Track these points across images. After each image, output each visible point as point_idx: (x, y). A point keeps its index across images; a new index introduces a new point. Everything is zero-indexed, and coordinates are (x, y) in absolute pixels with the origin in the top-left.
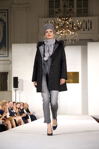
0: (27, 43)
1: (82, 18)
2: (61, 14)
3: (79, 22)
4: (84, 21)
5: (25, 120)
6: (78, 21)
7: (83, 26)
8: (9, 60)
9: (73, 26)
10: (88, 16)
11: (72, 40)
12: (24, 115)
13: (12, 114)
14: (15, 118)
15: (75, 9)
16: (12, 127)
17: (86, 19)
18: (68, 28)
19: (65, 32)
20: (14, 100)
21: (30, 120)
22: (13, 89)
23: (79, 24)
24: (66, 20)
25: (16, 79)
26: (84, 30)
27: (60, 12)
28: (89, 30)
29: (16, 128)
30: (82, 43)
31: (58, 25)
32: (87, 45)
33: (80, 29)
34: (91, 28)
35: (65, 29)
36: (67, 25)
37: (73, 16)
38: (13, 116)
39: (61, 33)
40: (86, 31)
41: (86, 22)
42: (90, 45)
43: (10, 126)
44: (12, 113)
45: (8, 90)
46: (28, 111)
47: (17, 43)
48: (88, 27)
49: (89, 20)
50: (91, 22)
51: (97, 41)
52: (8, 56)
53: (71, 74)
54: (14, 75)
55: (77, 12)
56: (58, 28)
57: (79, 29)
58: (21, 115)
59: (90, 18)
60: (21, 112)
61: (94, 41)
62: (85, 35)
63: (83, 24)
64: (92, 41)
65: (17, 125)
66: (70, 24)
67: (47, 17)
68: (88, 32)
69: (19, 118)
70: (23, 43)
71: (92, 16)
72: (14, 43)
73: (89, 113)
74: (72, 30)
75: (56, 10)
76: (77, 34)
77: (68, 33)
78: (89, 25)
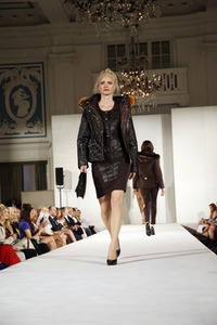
1: (161, 71)
2: (127, 66)
3: (157, 76)
4: (164, 75)
6: (155, 76)
7: (163, 84)
8: (48, 142)
9: (147, 84)
10: (169, 67)
11: (146, 106)
15: (149, 58)
17: (168, 71)
18: (139, 87)
19: (135, 94)
21: (85, 234)
22: (56, 187)
23: (157, 80)
24: (136, 75)
25: (60, 172)
26: (165, 89)
27: (125, 63)
28: (172, 89)
30: (163, 110)
31: (124, 82)
32: (170, 113)
33: (158, 87)
34: (176, 87)
35: (135, 89)
36: (138, 82)
37: (147, 69)
40: (169, 91)
41: (168, 76)
42: (175, 113)
45: (48, 189)
48: (171, 84)
49: (172, 74)
50: (176, 76)
51: (186, 106)
52: (46, 136)
54: (57, 165)
55: (153, 62)
56: (123, 88)
59: (174, 71)
61: (182, 107)
62: (167, 97)
63: (163, 80)
64: (178, 106)
66: (143, 80)
68: (173, 92)
70: (69, 113)
71: (177, 67)
72: (55, 114)
73: (178, 221)
74: (146, 89)
75: (119, 59)
76: (153, 97)
77: (140, 95)
78: (172, 82)
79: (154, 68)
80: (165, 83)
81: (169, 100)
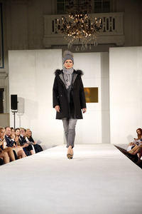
0: (29, 49)
1: (102, 15)
2: (73, 9)
4: (104, 18)
5: (28, 151)
6: (97, 19)
7: (103, 26)
8: (5, 73)
9: (89, 26)
10: (109, 12)
11: (88, 45)
12: (26, 145)
13: (10, 144)
14: (14, 149)
15: (92, 4)
16: (11, 160)
17: (107, 15)
18: (83, 28)
19: (80, 34)
20: (12, 125)
21: (33, 151)
22: (11, 111)
23: (98, 23)
24: (80, 17)
25: (14, 98)
26: (105, 31)
27: (72, 7)
28: (111, 31)
29: (15, 162)
30: (102, 49)
31: (70, 24)
32: (108, 51)
34: (114, 29)
35: (80, 30)
36: (82, 24)
37: (90, 12)
38: (12, 146)
39: (74, 35)
40: (108, 32)
41: (108, 20)
42: (111, 50)
43: (7, 159)
44: (10, 142)
45: (5, 112)
46: (31, 139)
47: (15, 49)
48: (109, 26)
49: (111, 18)
50: (114, 19)
51: (122, 46)
52: (3, 67)
53: (88, 91)
54: (12, 92)
55: (96, 7)
56: (70, 29)
57: (98, 29)
58: (22, 145)
59: (113, 15)
60: (22, 141)
61: (118, 46)
62: (106, 37)
63: (103, 23)
64: (115, 45)
65: (17, 158)
66: (86, 22)
67: (55, 14)
68: (111, 33)
69: (19, 149)
70: (23, 49)
71: (116, 11)
72: (11, 49)
73: (111, 142)
74: (89, 31)
75: (67, 4)
76: (95, 37)
77: (84, 35)
78: (111, 24)
79: (96, 12)
80: (105, 25)
81: (107, 40)
